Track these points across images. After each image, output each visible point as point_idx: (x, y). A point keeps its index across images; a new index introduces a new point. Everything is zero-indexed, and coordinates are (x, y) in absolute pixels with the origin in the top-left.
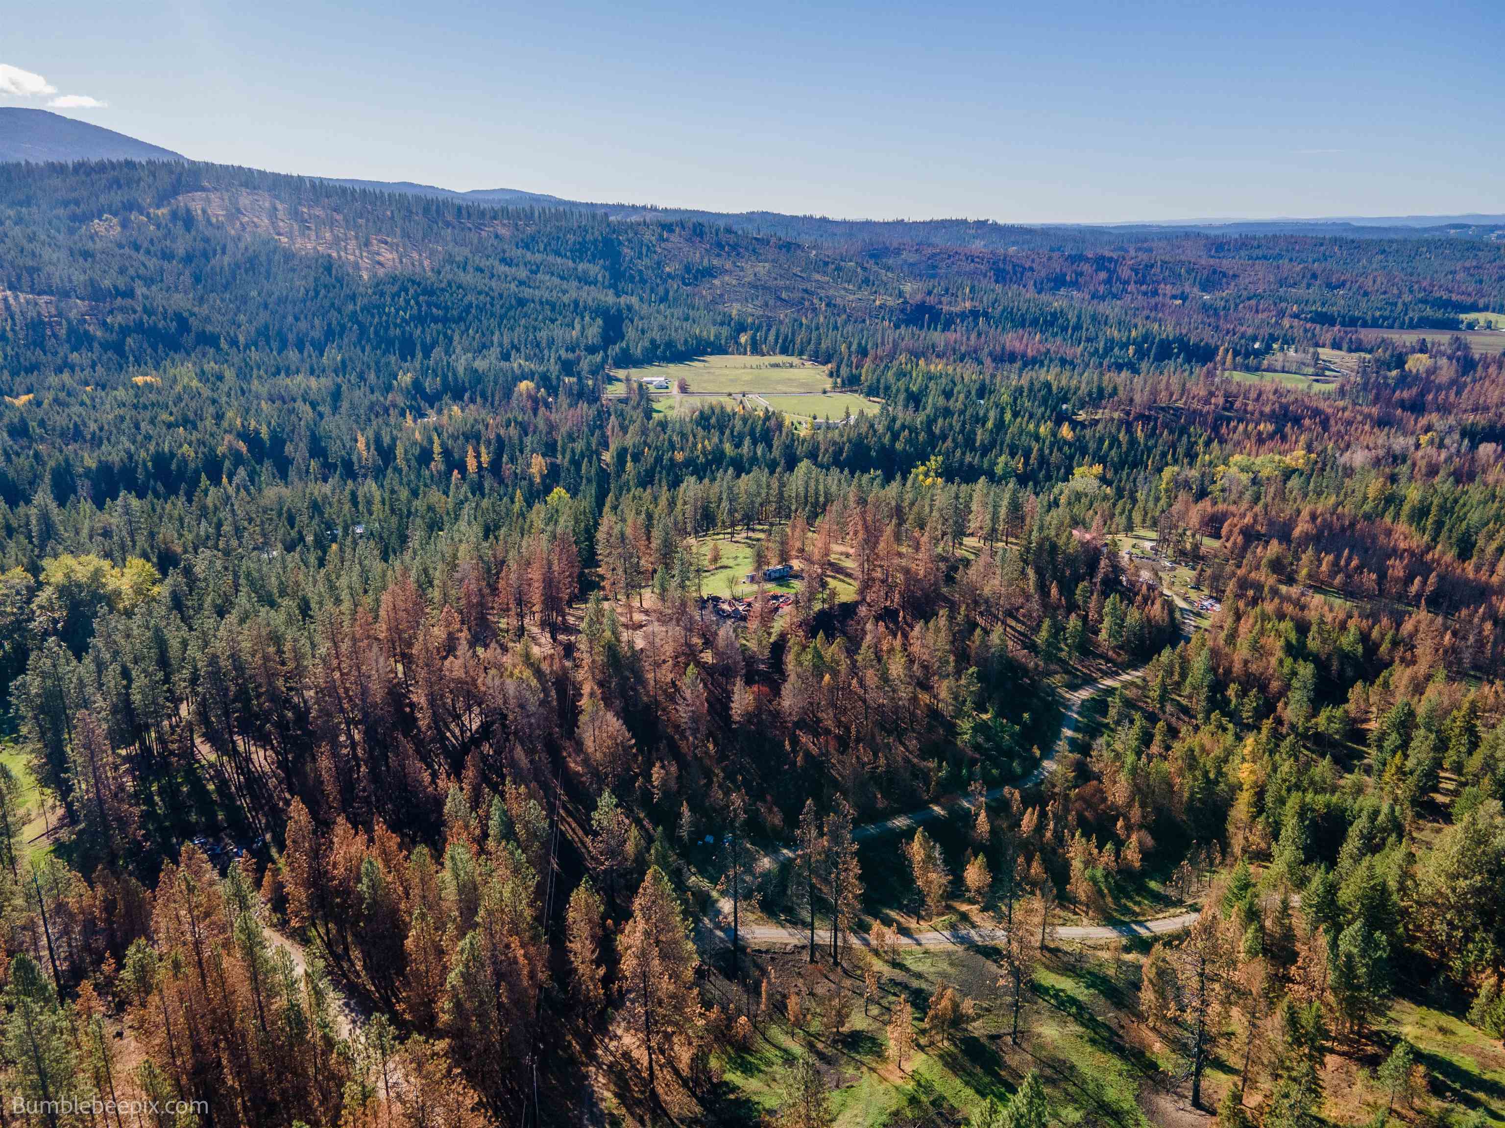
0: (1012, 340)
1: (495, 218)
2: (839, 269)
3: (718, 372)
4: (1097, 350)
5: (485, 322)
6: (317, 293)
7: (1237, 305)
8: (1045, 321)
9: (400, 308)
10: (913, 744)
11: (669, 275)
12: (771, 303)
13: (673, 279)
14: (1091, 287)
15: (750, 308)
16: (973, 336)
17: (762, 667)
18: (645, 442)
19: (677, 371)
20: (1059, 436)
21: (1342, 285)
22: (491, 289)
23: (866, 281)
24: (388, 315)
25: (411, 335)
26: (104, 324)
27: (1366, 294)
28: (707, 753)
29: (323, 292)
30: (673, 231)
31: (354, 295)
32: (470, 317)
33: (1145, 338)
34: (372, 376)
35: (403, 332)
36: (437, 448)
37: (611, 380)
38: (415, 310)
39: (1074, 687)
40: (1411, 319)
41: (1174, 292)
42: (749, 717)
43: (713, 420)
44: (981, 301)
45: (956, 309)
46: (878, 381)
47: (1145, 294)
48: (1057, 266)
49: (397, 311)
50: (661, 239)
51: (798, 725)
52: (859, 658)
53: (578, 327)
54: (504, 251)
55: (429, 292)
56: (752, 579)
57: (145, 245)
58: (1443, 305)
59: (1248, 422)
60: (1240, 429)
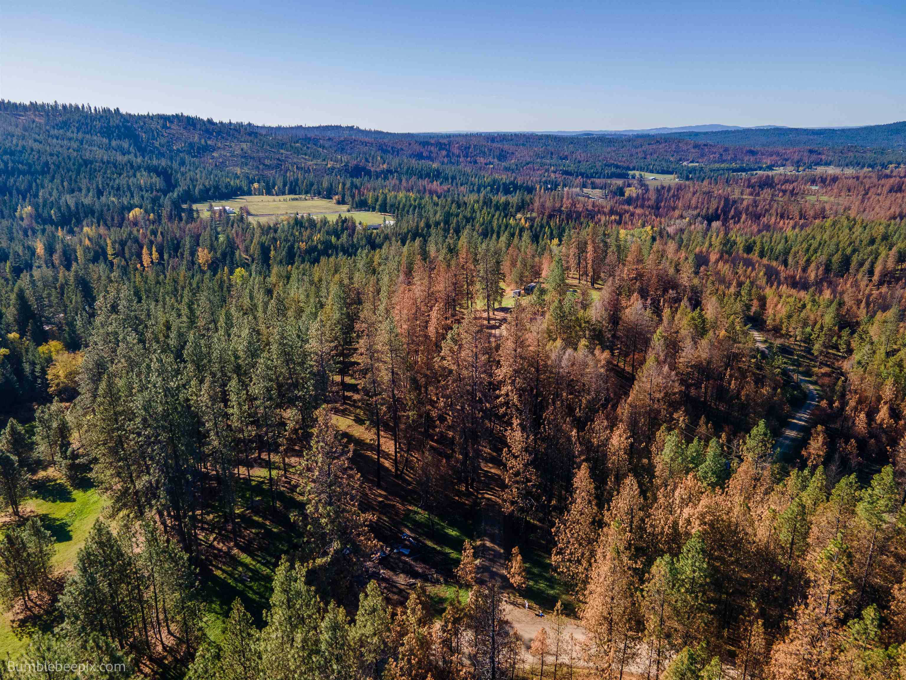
0: (428, 184)
3: (259, 204)
19: (232, 204)
27: (580, 162)
30: (173, 122)
41: (486, 161)
47: (470, 162)
50: (165, 127)
58: (617, 167)
59: (605, 215)
60: (603, 219)
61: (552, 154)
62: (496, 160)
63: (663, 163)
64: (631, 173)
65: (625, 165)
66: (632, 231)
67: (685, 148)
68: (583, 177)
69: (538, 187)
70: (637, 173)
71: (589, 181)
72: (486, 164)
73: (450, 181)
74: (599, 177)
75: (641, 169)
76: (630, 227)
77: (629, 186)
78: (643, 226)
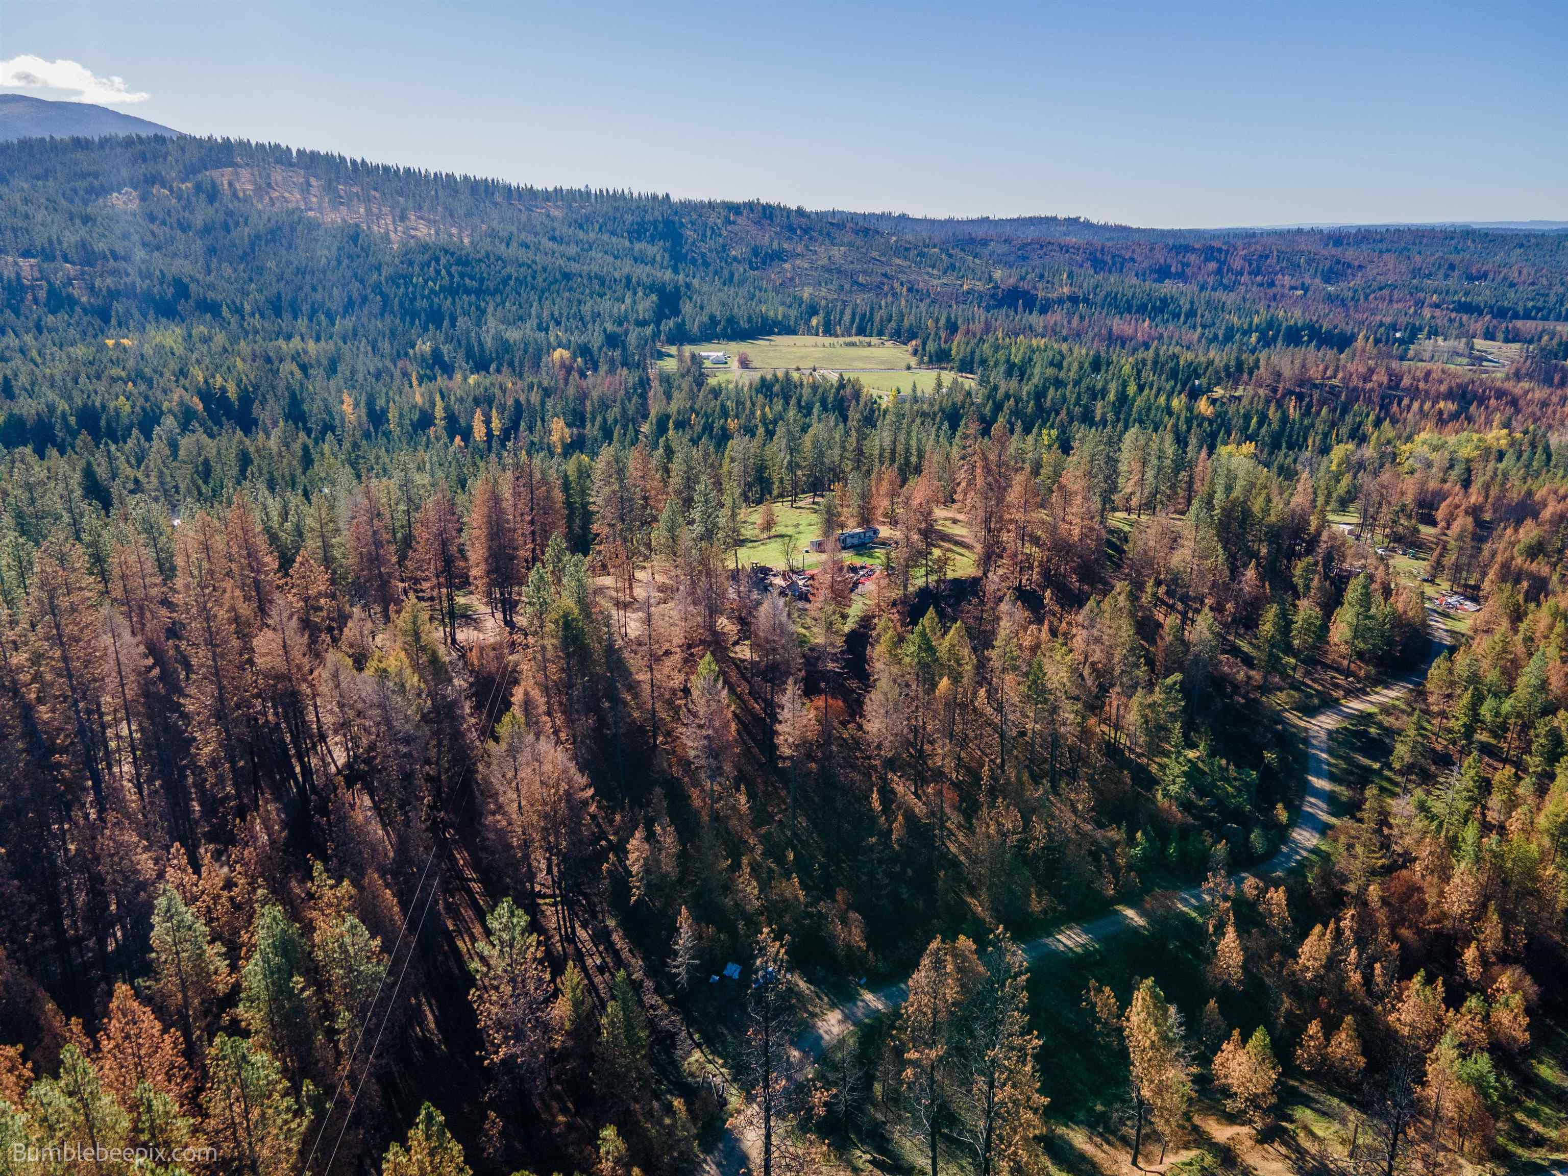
0: (1120, 325)
1: (548, 200)
2: (921, 255)
3: (784, 349)
4: (1216, 337)
5: (524, 295)
6: (339, 263)
7: (1366, 297)
8: (1153, 308)
9: (430, 278)
10: (1083, 798)
11: (735, 259)
12: (847, 287)
13: (739, 262)
14: (1200, 278)
15: (823, 292)
16: (1076, 318)
17: (831, 665)
18: (692, 409)
19: (736, 348)
20: (1196, 412)
21: (1484, 276)
22: (534, 262)
23: (953, 267)
24: (415, 286)
25: (440, 306)
26: (92, 288)
27: (1512, 285)
28: (734, 808)
29: (346, 262)
30: (741, 214)
31: (380, 264)
32: (508, 289)
33: (1270, 325)
34: (387, 345)
35: (431, 306)
36: (439, 412)
37: (661, 355)
38: (446, 281)
39: (1310, 711)
41: (1293, 283)
42: (806, 748)
43: (777, 388)
44: (1081, 287)
45: (1054, 295)
46: (973, 353)
47: (1261, 285)
48: (1160, 257)
49: (426, 282)
50: (728, 222)
51: (891, 764)
52: (993, 654)
53: (628, 300)
54: (554, 230)
55: (464, 262)
56: (819, 547)
57: (161, 216)
68: (1497, 317)
69: (1363, 334)
72: (1292, 288)
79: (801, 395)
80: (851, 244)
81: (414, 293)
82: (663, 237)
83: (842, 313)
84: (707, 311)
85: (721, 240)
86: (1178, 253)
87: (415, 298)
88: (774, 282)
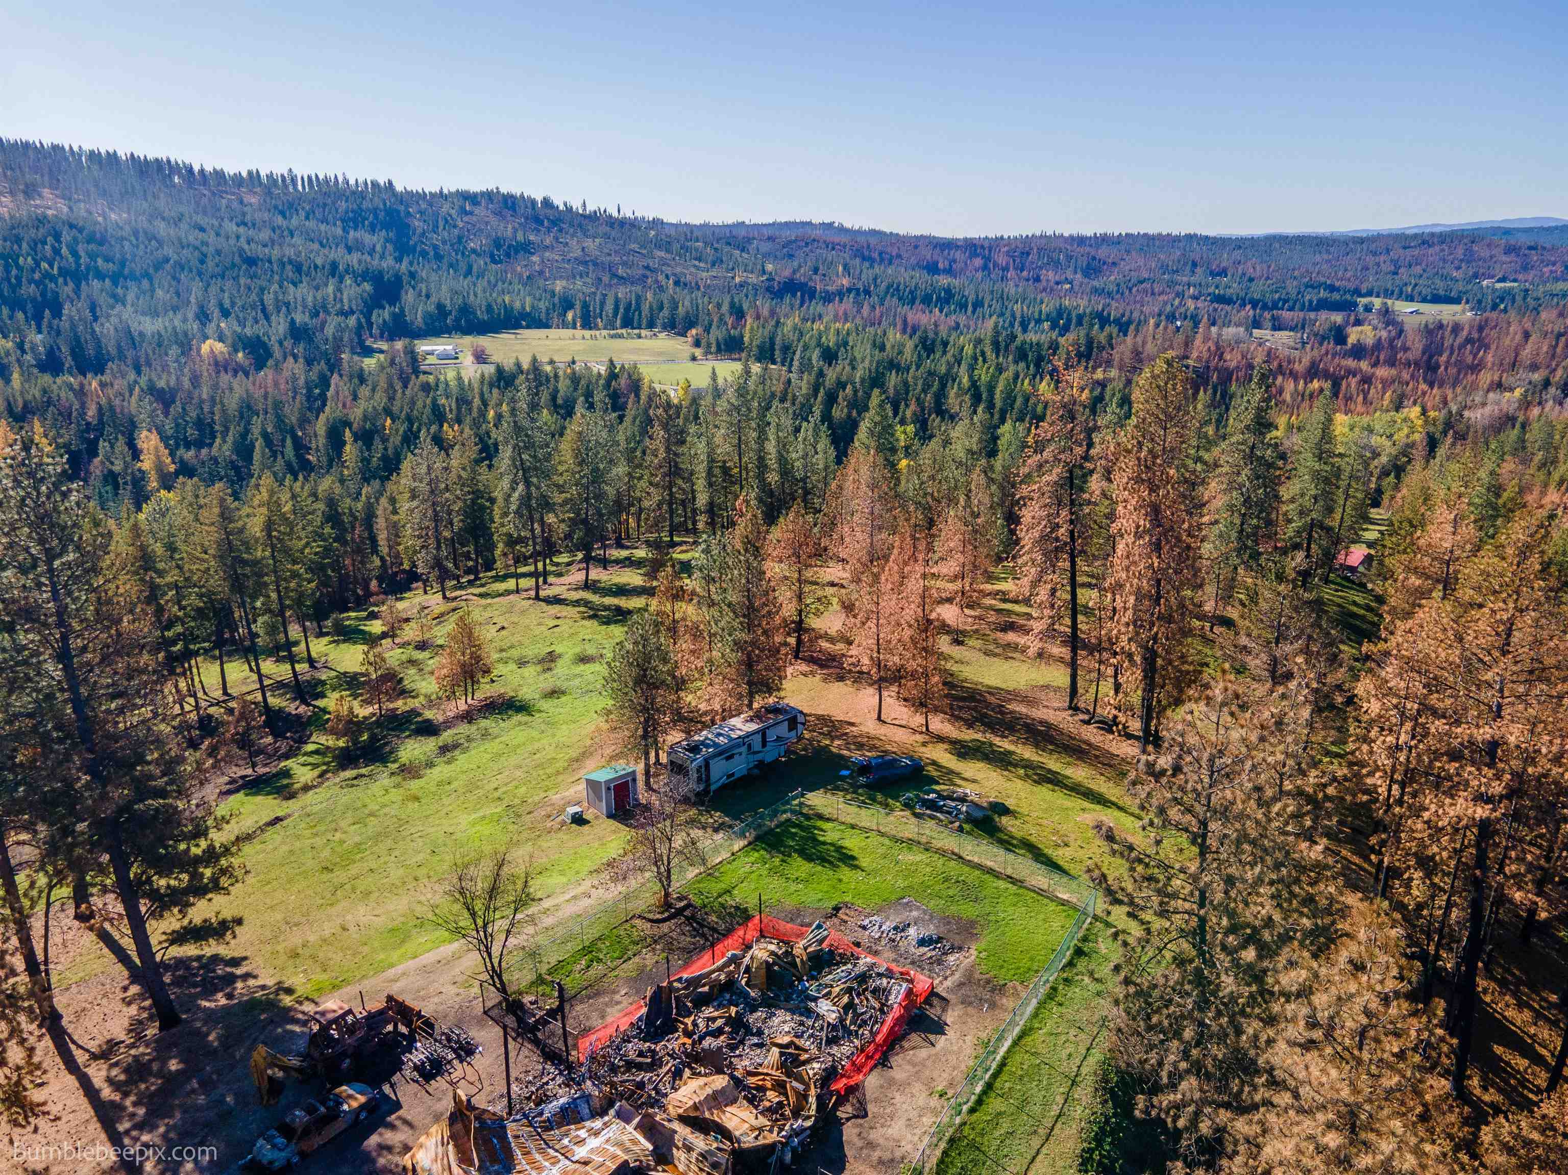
0: (914, 314)
1: (238, 184)
2: (685, 248)
5: (184, 281)
8: (938, 298)
9: (45, 259)
11: (474, 251)
12: (606, 279)
13: (479, 255)
15: (579, 285)
19: (473, 342)
21: (1223, 272)
22: (206, 244)
23: (721, 260)
24: (21, 268)
27: (1252, 279)
30: (478, 204)
32: (162, 272)
33: (1060, 312)
38: (69, 262)
40: (1311, 302)
43: (520, 380)
44: (860, 279)
45: (834, 287)
48: (927, 254)
49: (38, 264)
50: (463, 212)
53: (330, 288)
55: (97, 240)
58: (1332, 289)
59: (1296, 380)
60: (1290, 386)
61: (1194, 264)
62: (1079, 276)
63: (1438, 281)
64: (1363, 301)
65: (1351, 286)
66: (1366, 420)
67: (1485, 253)
68: (1254, 307)
69: (1152, 321)
70: (1377, 302)
71: (1267, 315)
72: (1057, 283)
73: (970, 308)
74: (1291, 309)
75: (1388, 294)
76: (1360, 408)
77: (1358, 323)
78: (1398, 407)
79: (556, 391)
80: (606, 236)
81: (18, 278)
82: (386, 226)
83: (603, 303)
84: (434, 299)
85: (456, 231)
86: (942, 251)
87: (19, 283)
88: (520, 276)
